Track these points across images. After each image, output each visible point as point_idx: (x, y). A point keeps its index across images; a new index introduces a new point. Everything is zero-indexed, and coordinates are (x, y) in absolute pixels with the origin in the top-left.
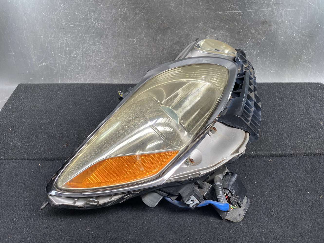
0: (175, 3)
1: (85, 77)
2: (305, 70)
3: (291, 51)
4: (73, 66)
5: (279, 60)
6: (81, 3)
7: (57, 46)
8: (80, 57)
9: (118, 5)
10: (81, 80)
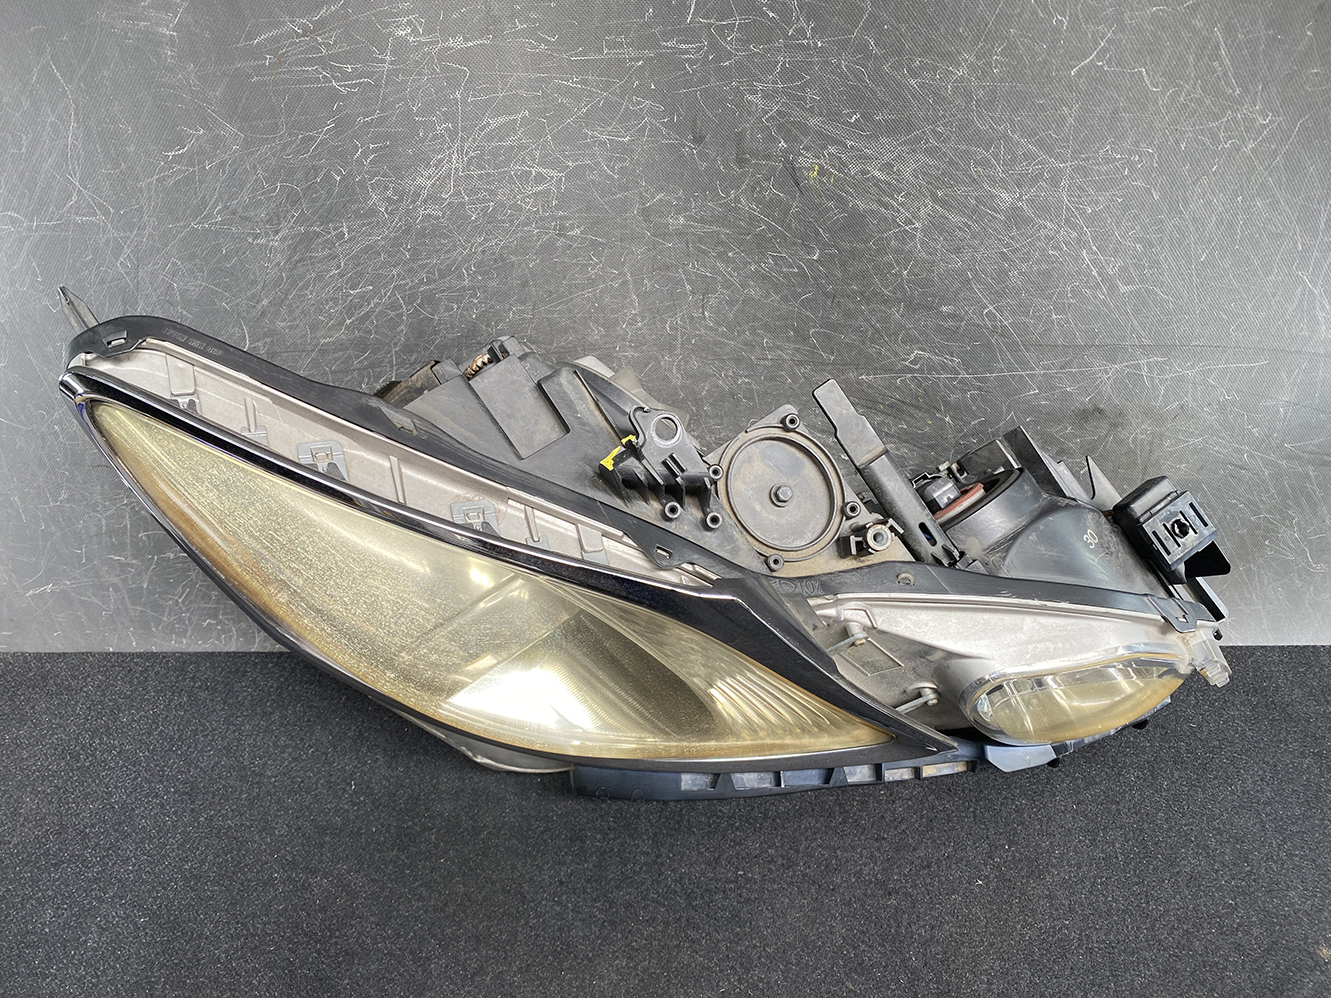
2: (1293, 582)
3: (1225, 512)
7: (93, 529)
9: (354, 370)
10: (231, 637)
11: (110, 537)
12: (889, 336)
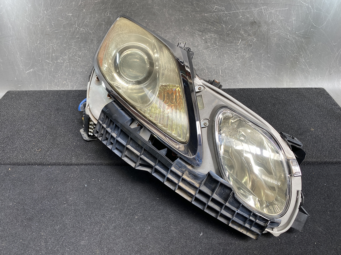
0: (158, 6)
1: (72, 83)
2: (305, 74)
3: (287, 53)
4: (60, 73)
5: (274, 63)
6: (64, 9)
7: (43, 52)
8: (67, 63)
9: (101, 10)
10: (69, 87)
11: (47, 55)
12: (210, 2)
